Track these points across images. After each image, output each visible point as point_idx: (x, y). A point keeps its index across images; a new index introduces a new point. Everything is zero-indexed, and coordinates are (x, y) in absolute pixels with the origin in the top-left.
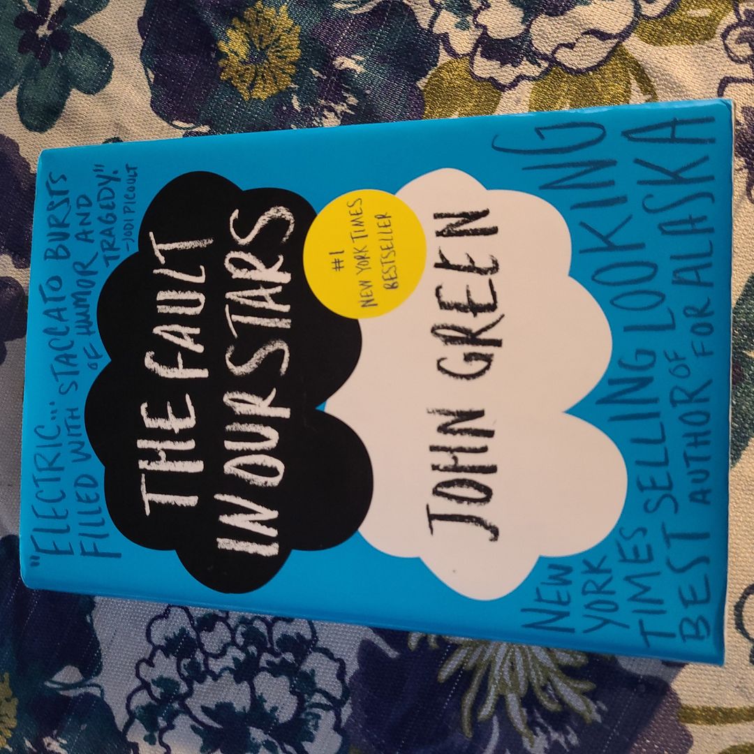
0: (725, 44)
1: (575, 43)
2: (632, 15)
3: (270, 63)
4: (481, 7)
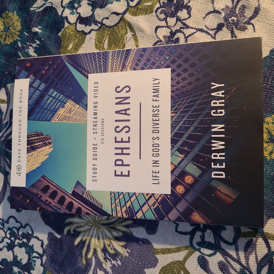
0: (156, 15)
1: (109, 17)
2: (127, 6)
3: (11, 31)
4: (78, 7)
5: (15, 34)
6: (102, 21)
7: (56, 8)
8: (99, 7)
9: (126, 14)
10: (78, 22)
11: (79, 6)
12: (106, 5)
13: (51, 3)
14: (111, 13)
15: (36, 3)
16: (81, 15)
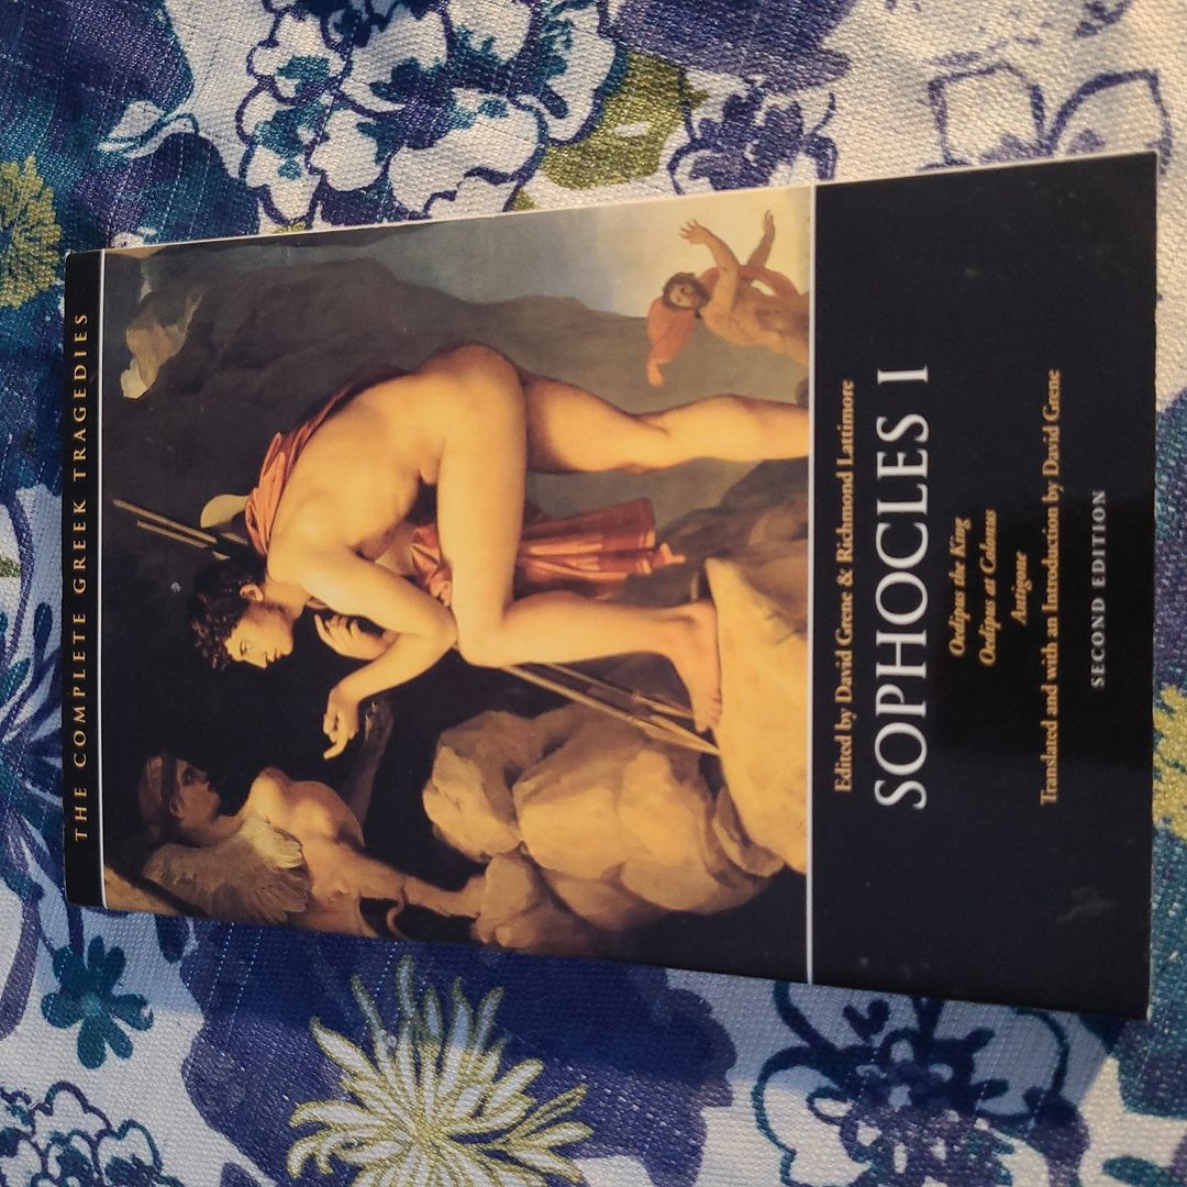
5: (42, 263)
6: (427, 207)
7: (215, 143)
8: (409, 146)
9: (535, 179)
10: (318, 215)
11: (319, 139)
12: (439, 134)
13: (190, 116)
14: (464, 171)
15: (123, 120)
16: (329, 181)
